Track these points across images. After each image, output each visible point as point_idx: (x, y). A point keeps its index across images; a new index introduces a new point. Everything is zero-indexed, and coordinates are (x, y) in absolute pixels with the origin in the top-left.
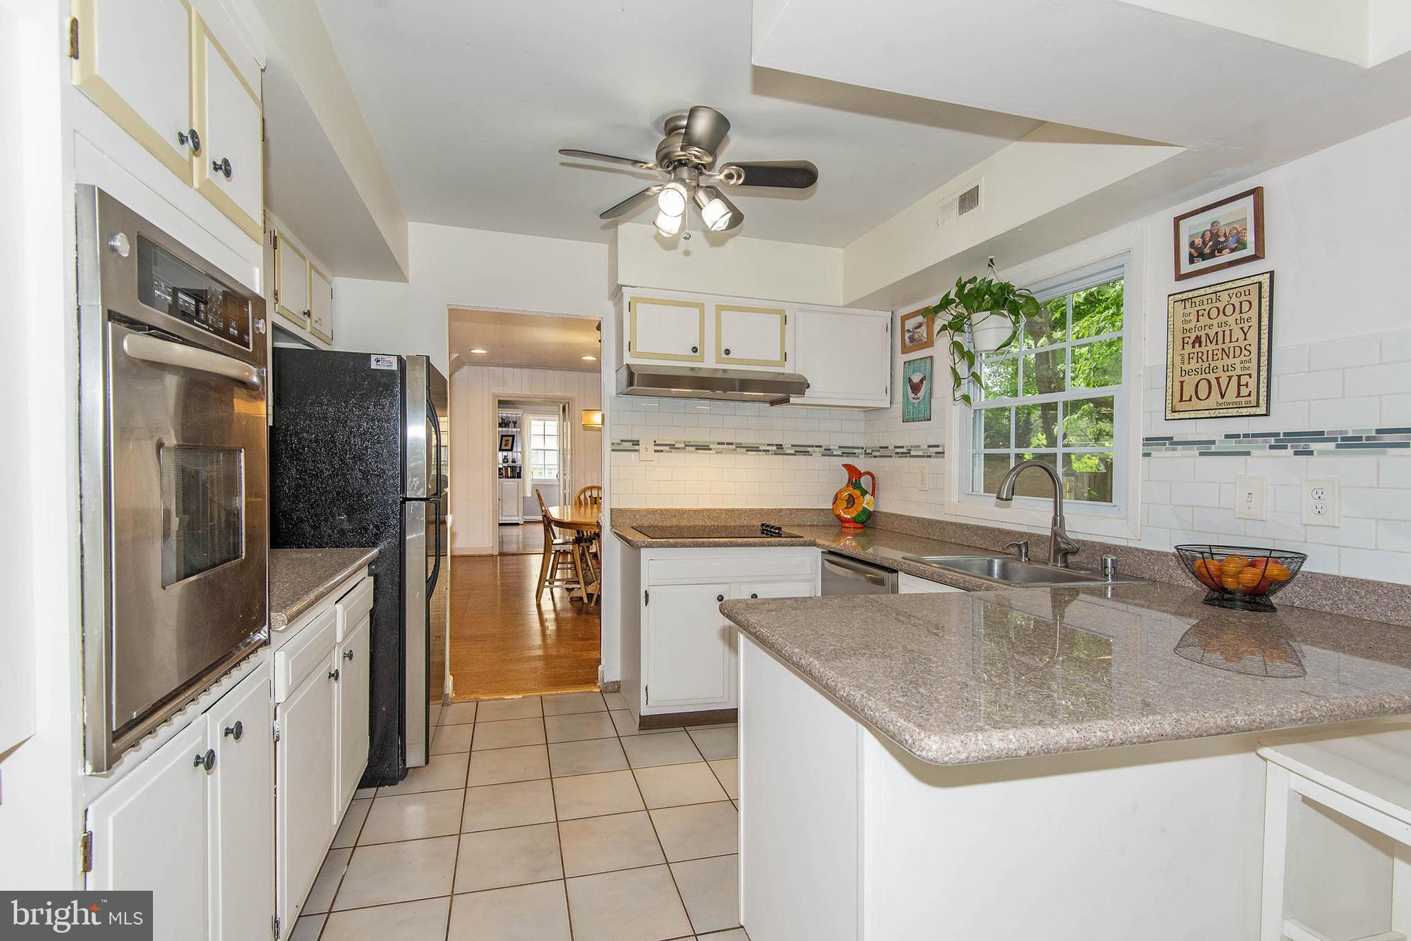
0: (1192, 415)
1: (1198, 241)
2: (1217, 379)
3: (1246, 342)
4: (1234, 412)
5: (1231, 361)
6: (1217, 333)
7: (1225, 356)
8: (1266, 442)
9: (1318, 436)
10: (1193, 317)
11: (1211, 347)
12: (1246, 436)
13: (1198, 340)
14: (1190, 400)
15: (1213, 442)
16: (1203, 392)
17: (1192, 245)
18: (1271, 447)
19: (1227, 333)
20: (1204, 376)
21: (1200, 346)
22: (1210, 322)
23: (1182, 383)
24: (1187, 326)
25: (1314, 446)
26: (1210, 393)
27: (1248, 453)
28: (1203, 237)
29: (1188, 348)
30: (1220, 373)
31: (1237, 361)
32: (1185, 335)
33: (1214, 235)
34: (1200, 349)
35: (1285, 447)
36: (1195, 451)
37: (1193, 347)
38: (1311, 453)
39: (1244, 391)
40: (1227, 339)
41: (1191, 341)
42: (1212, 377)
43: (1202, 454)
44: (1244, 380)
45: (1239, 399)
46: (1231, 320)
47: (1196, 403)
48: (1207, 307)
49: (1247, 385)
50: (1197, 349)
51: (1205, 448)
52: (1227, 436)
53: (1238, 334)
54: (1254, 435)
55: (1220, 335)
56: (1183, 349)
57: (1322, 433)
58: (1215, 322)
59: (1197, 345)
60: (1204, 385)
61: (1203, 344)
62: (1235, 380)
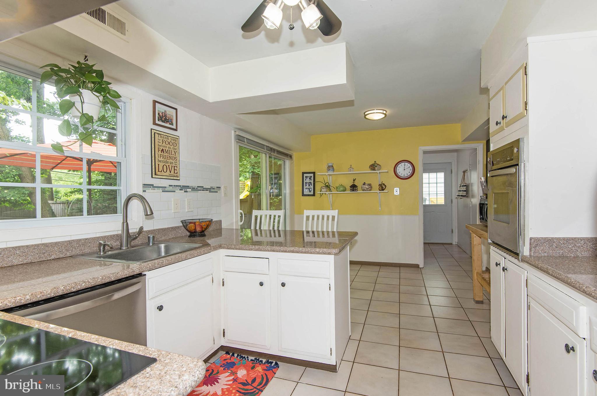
0: (161, 177)
1: (161, 114)
2: (169, 166)
3: (175, 156)
4: (172, 178)
5: (172, 161)
6: (168, 150)
7: (170, 159)
8: (179, 188)
9: (188, 187)
10: (161, 141)
11: (166, 154)
12: (174, 186)
13: (162, 150)
14: (161, 171)
15: (166, 187)
16: (165, 171)
17: (159, 114)
18: (180, 190)
19: (171, 151)
20: (165, 164)
21: (163, 153)
22: (166, 145)
23: (159, 164)
24: (160, 144)
25: (188, 190)
26: (167, 170)
27: (175, 191)
28: (162, 113)
29: (160, 152)
30: (169, 164)
31: (173, 161)
32: (159, 147)
33: (166, 116)
34: (163, 154)
35: (182, 190)
36: (161, 190)
37: (161, 153)
38: (187, 192)
39: (176, 172)
40: (171, 154)
41: (161, 150)
42: (167, 165)
43: (163, 191)
44: (176, 168)
45: (175, 174)
46: (172, 147)
47: (163, 173)
48: (165, 140)
49: (176, 170)
50: (162, 154)
51: (164, 189)
52: (170, 186)
53: (173, 153)
54: (177, 186)
55: (169, 151)
56: (158, 152)
57: (189, 186)
58: (167, 146)
59: (162, 152)
60: (165, 167)
61: (164, 152)
62: (173, 167)
